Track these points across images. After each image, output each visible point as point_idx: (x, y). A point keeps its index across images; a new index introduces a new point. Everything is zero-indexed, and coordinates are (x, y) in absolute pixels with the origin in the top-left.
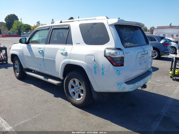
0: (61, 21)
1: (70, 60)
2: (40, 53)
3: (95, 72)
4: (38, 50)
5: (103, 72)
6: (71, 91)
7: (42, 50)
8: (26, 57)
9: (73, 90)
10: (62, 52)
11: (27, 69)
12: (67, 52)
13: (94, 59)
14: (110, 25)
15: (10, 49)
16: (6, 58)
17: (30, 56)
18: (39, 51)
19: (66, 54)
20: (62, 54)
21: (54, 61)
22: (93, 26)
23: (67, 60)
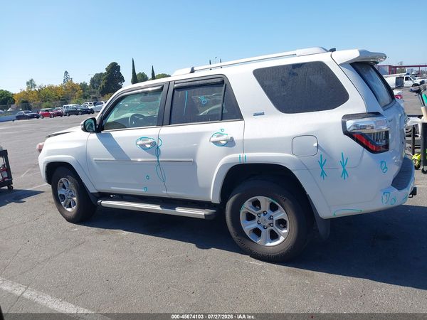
0: (193, 68)
1: (245, 154)
2: (144, 149)
3: (323, 172)
4: (140, 142)
5: (345, 171)
6: (248, 227)
7: (150, 141)
8: (98, 164)
9: (253, 225)
10: (215, 139)
11: (99, 193)
12: (232, 138)
13: (316, 145)
14: (341, 65)
15: (40, 150)
16: (8, 178)
17: (114, 159)
18: (143, 146)
19: (230, 143)
20: (216, 143)
21: (193, 163)
22: (295, 71)
23: (237, 155)
